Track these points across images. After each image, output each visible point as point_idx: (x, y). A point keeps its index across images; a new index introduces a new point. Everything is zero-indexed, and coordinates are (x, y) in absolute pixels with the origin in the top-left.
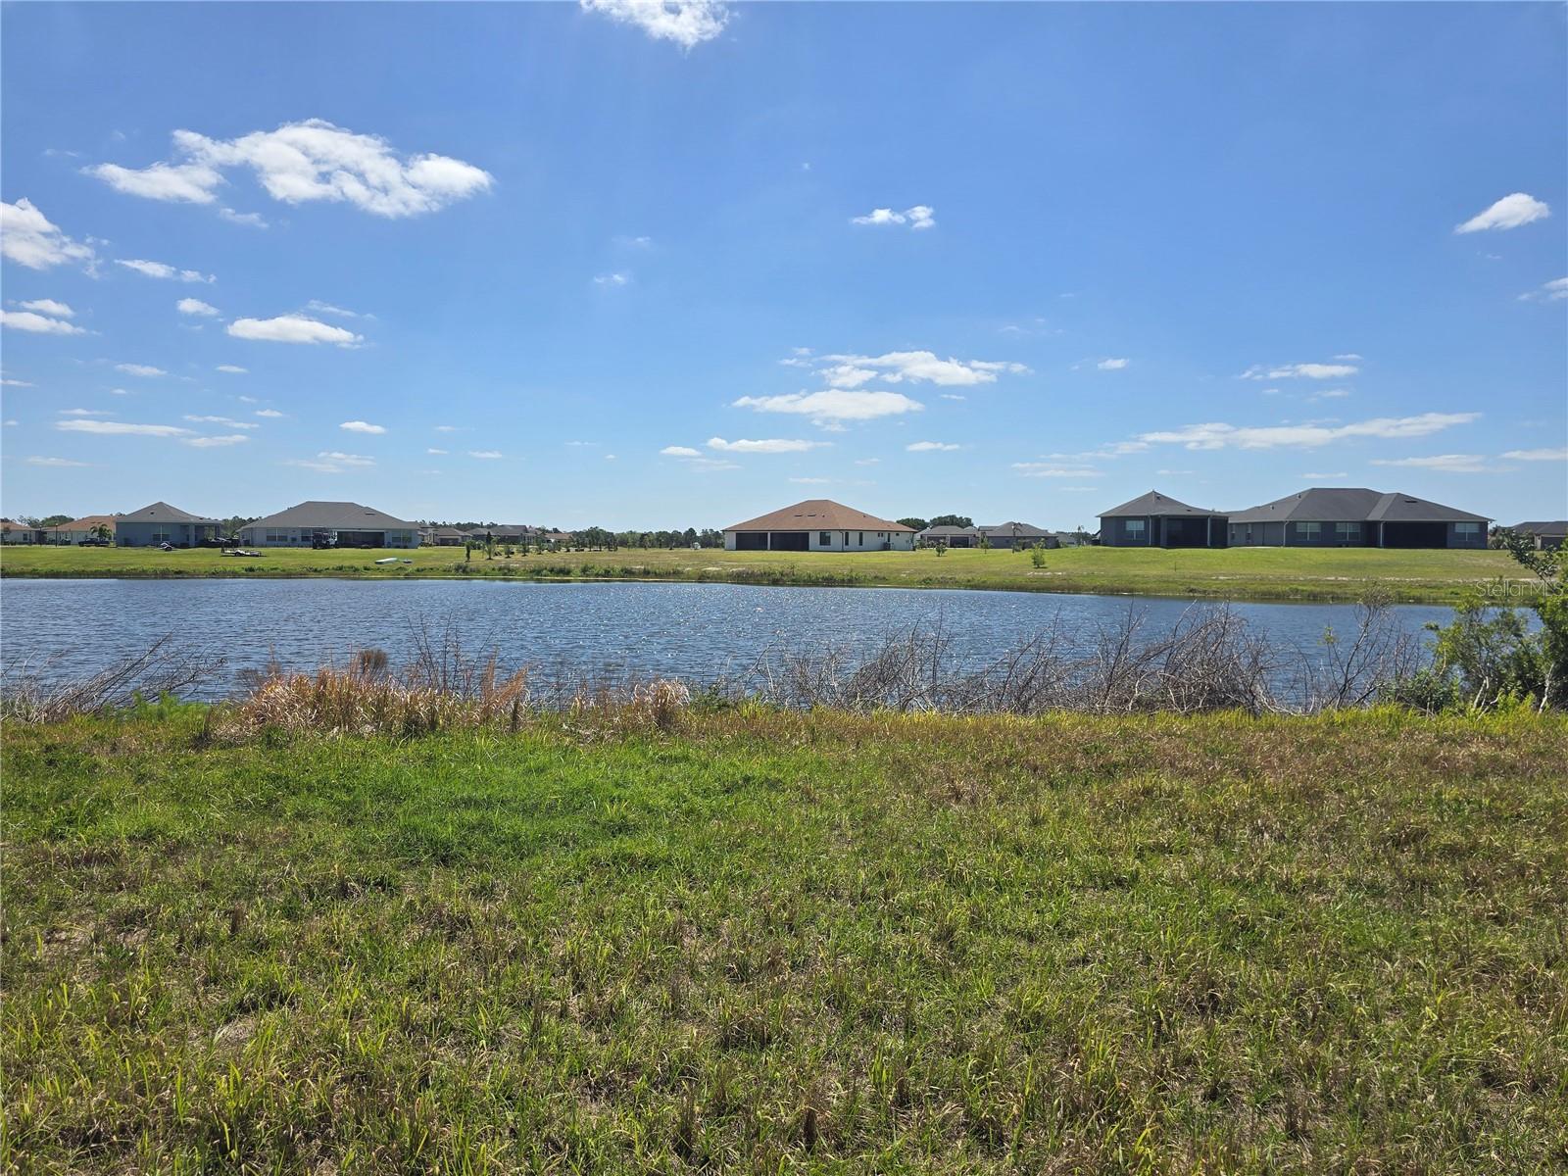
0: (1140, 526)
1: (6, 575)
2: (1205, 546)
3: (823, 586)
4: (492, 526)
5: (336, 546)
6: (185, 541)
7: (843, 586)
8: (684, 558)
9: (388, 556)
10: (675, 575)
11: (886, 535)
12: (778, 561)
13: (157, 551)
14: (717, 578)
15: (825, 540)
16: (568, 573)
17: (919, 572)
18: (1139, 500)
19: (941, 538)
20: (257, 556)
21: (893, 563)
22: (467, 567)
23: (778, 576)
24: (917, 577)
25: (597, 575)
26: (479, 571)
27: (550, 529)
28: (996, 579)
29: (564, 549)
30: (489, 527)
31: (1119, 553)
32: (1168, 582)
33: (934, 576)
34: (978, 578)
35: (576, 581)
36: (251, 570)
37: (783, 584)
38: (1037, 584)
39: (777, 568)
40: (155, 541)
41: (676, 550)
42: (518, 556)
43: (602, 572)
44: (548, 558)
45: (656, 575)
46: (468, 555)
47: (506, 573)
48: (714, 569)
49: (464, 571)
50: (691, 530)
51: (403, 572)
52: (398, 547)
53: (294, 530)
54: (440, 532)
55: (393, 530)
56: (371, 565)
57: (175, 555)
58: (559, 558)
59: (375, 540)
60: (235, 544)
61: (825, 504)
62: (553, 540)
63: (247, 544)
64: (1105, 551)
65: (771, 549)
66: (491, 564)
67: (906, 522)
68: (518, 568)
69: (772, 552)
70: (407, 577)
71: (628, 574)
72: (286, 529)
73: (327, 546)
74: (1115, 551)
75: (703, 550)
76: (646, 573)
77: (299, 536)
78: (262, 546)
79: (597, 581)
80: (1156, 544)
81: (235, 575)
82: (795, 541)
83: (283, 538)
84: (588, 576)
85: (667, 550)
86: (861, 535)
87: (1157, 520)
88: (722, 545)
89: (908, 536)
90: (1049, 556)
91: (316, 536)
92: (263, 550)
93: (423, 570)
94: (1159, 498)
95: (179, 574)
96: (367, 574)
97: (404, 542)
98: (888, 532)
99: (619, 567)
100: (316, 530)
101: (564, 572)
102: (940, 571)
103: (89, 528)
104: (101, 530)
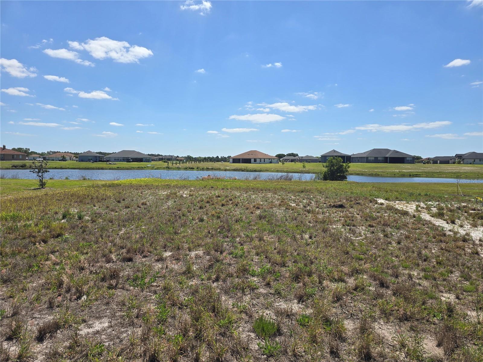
3: (254, 172)
5: (132, 162)
6: (96, 160)
7: (259, 172)
8: (220, 165)
9: (149, 164)
10: (219, 169)
12: (243, 166)
13: (90, 163)
14: (229, 170)
15: (255, 161)
18: (330, 152)
21: (271, 167)
22: (170, 167)
23: (243, 170)
24: (275, 170)
25: (201, 169)
26: (173, 168)
33: (279, 170)
36: (118, 168)
37: (245, 171)
39: (243, 168)
40: (89, 160)
41: (216, 163)
42: (179, 164)
45: (215, 169)
46: (167, 164)
47: (179, 169)
48: (228, 168)
50: (217, 157)
51: (154, 168)
52: (146, 162)
53: (121, 157)
55: (145, 158)
56: (146, 166)
57: (95, 164)
58: (189, 165)
59: (140, 160)
60: (108, 161)
61: (255, 151)
63: (111, 161)
65: (242, 163)
67: (278, 156)
68: (181, 168)
70: (156, 169)
72: (119, 157)
73: (130, 162)
75: (223, 163)
76: (212, 169)
77: (122, 159)
78: (114, 162)
82: (248, 161)
83: (118, 160)
84: (198, 169)
85: (214, 163)
86: (264, 159)
88: (229, 161)
89: (276, 160)
90: (307, 164)
91: (127, 159)
93: (158, 168)
94: (334, 151)
95: (102, 169)
96: (145, 169)
97: (148, 161)
98: (272, 159)
99: (205, 167)
100: (126, 158)
101: (193, 169)
102: (281, 169)
103: (60, 156)
104: (63, 157)
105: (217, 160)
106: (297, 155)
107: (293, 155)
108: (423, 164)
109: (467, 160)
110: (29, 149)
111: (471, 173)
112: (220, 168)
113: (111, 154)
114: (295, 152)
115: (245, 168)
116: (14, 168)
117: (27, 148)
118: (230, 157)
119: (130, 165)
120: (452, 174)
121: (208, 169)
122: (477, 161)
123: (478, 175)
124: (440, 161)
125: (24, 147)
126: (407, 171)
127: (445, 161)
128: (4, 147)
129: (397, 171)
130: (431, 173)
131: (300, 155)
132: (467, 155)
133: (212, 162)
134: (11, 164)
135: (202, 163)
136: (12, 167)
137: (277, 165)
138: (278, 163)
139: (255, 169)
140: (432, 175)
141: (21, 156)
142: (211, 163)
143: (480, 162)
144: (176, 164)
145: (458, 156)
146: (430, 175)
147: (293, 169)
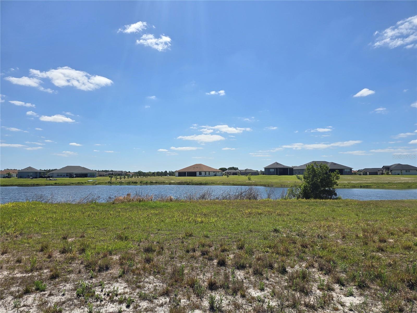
1: (1, 186)
3: (199, 185)
4: (112, 171)
5: (75, 177)
6: (36, 177)
7: (204, 185)
8: (165, 179)
9: (91, 180)
10: (163, 183)
11: (215, 172)
12: (189, 179)
13: (29, 179)
14: (174, 184)
15: (200, 173)
16: (137, 183)
17: (222, 181)
18: (273, 164)
19: (229, 173)
20: (56, 180)
21: (216, 179)
22: (111, 182)
23: (189, 183)
24: (221, 183)
26: (114, 183)
27: (128, 171)
28: (239, 183)
29: (134, 177)
30: (111, 171)
31: (268, 177)
32: (277, 183)
34: (235, 183)
35: (139, 185)
36: (56, 183)
37: (190, 185)
38: (248, 184)
39: (188, 181)
40: (28, 177)
41: (163, 177)
42: (123, 179)
43: (145, 183)
44: (130, 179)
45: (159, 183)
46: (111, 179)
47: (121, 183)
48: (173, 181)
49: (110, 183)
50: (166, 171)
51: (95, 184)
52: (91, 177)
53: (64, 173)
54: (100, 173)
55: (90, 173)
56: (86, 182)
57: (34, 180)
58: (134, 179)
59: (85, 175)
60: (49, 177)
61: (200, 165)
62: (131, 175)
63: (52, 177)
64: (265, 176)
65: (187, 176)
66: (117, 181)
67: (221, 169)
68: (124, 182)
69: (187, 177)
70: (96, 185)
71: (152, 183)
72: (62, 173)
73: (73, 177)
74: (267, 176)
75: (170, 177)
76: (156, 183)
77: (65, 175)
78: (56, 177)
79: (144, 185)
80: (277, 174)
81: (52, 185)
82: (193, 174)
84: (142, 184)
85: (160, 177)
86: (209, 172)
87: (277, 169)
88: (175, 175)
89: (221, 173)
90: (252, 177)
91: (70, 175)
92: (57, 179)
93: (100, 183)
94: (277, 163)
95: (38, 185)
97: (93, 176)
98: (216, 172)
99: (149, 181)
100: (70, 173)
101: (136, 183)
102: (227, 181)
104: (9, 174)
105: (165, 174)
106: (237, 169)
107: (233, 168)
109: (395, 171)
112: (165, 181)
113: (52, 170)
114: (235, 166)
115: (191, 181)
118: (177, 171)
120: (403, 185)
122: (404, 172)
124: (369, 172)
126: (356, 182)
127: (374, 172)
129: (346, 182)
130: (381, 184)
135: (148, 177)
137: (222, 177)
139: (200, 182)
140: (383, 186)
142: (157, 177)
143: (406, 173)
145: (385, 168)
146: (381, 186)
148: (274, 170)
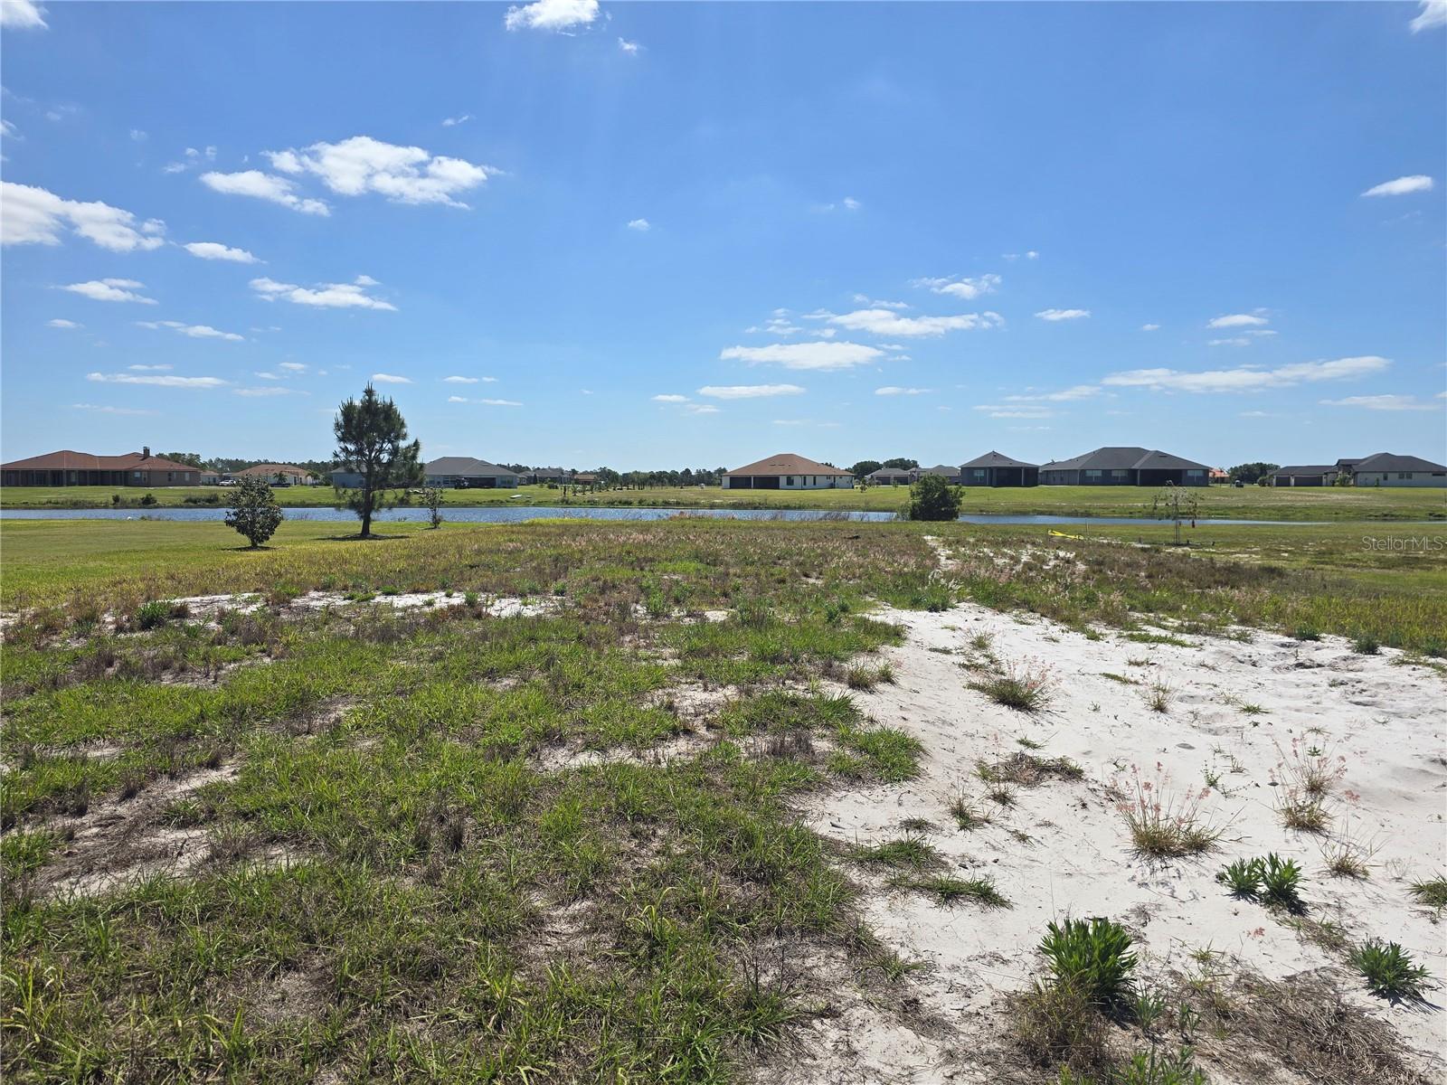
0: (982, 474)
2: (1019, 485)
5: (470, 487)
8: (697, 494)
9: (514, 494)
10: (696, 505)
11: (832, 478)
12: (758, 496)
14: (721, 506)
15: (790, 481)
16: (630, 504)
18: (983, 457)
19: (884, 478)
21: (830, 496)
23: (758, 505)
24: (838, 506)
25: (648, 505)
26: (578, 503)
28: (883, 506)
29: (604, 486)
39: (757, 500)
41: (686, 488)
45: (684, 505)
46: (565, 493)
47: (593, 504)
48: (718, 500)
50: (687, 470)
52: (505, 488)
53: (439, 476)
55: (502, 476)
56: (507, 499)
59: (488, 483)
61: (790, 457)
65: (754, 488)
68: (599, 501)
69: (755, 490)
73: (464, 487)
75: (707, 487)
76: (678, 504)
77: (442, 480)
80: (991, 485)
82: (771, 482)
84: (644, 505)
85: (681, 488)
86: (815, 478)
87: (991, 469)
88: (720, 484)
89: (850, 479)
91: (456, 481)
93: (541, 502)
94: (995, 455)
96: (509, 505)
97: (508, 484)
98: (837, 476)
99: (661, 500)
100: (453, 476)
101: (628, 503)
102: (853, 502)
103: (271, 474)
104: (276, 474)
105: (686, 479)
106: (915, 464)
107: (902, 464)
108: (1237, 486)
109: (1366, 475)
110: (198, 456)
111: (1321, 509)
112: (698, 501)
114: (908, 457)
115: (763, 502)
116: (191, 504)
117: (194, 453)
118: (724, 470)
119: (469, 497)
121: (666, 504)
122: (1393, 477)
123: (1336, 514)
124: (1296, 479)
125: (186, 451)
128: (147, 451)
131: (922, 465)
132: (1366, 462)
133: (675, 486)
134: (183, 496)
135: (647, 488)
136: (187, 501)
137: (848, 492)
138: (853, 488)
139: (787, 504)
141: (187, 475)
142: (671, 489)
143: (1401, 480)
144: (583, 491)
145: (1343, 465)
147: (884, 503)
148: (985, 473)
